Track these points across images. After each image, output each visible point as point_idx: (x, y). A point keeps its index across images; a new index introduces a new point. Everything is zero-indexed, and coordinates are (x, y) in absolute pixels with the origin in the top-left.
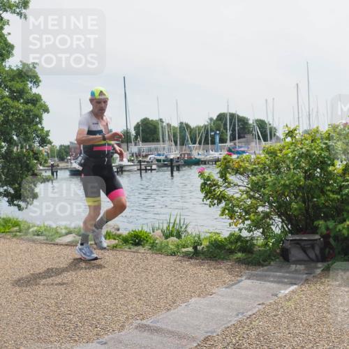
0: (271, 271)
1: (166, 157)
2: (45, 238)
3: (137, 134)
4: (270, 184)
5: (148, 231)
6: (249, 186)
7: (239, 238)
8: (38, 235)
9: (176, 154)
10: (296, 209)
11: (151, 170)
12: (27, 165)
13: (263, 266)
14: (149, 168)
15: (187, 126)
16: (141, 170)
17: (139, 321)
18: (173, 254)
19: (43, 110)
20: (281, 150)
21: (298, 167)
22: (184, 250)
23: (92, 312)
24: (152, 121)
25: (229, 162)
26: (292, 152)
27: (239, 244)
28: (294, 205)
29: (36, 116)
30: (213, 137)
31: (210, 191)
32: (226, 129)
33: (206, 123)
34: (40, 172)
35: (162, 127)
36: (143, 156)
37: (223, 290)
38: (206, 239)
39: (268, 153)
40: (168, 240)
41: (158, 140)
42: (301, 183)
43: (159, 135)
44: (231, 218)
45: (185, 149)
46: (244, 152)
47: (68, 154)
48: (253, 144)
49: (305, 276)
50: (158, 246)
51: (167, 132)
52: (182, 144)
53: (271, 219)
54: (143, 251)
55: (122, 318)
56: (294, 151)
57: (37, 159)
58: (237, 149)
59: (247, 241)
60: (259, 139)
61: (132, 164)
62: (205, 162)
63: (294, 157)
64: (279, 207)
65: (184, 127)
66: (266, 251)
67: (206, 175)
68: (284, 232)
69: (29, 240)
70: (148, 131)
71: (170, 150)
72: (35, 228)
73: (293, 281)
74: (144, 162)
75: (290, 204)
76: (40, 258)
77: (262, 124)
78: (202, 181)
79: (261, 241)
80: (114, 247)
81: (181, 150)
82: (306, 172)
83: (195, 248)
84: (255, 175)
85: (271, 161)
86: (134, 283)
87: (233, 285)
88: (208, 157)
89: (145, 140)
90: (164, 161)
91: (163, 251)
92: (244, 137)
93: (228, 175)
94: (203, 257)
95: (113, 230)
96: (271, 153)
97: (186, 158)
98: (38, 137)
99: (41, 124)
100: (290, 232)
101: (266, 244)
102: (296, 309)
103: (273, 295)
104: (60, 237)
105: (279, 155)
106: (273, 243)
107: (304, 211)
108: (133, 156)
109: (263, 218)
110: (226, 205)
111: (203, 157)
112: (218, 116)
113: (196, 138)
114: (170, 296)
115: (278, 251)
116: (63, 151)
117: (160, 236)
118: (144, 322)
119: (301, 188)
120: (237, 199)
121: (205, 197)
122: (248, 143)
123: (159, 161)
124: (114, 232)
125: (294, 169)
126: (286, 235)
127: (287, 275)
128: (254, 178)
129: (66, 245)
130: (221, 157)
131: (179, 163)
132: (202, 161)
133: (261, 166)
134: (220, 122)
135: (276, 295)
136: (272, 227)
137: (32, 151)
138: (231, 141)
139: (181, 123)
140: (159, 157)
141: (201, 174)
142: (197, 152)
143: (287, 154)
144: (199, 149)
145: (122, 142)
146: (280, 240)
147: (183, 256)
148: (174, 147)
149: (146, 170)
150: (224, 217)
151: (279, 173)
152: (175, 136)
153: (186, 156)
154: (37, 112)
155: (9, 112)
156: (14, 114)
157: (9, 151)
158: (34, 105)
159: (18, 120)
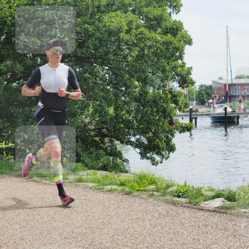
2: (187, 200)
8: (179, 196)
12: (164, 111)
19: (185, 41)
29: (177, 49)
47: (209, 95)
69: (168, 202)
72: (175, 188)
76: (183, 225)
98: (178, 75)
99: (182, 60)
104: (205, 201)
116: (204, 92)
129: (214, 211)
137: (171, 92)
154: (177, 44)
155: (146, 45)
156: (150, 47)
157: (144, 93)
158: (174, 35)
159: (155, 54)
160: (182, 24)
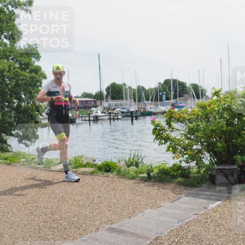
0: (203, 191)
1: (128, 110)
2: (44, 166)
3: (108, 93)
4: (202, 129)
5: (116, 162)
6: (187, 130)
7: (180, 167)
8: (39, 164)
9: (135, 108)
10: (220, 148)
11: (118, 119)
12: (31, 116)
13: (196, 187)
14: (116, 118)
15: (143, 88)
16: (110, 119)
17: (109, 225)
18: (133, 178)
19: (43, 77)
20: (210, 106)
21: (222, 117)
22: (141, 175)
23: (76, 219)
24: (118, 85)
25: (172, 113)
26: (217, 107)
27: (180, 171)
28: (219, 144)
29: (38, 81)
30: (161, 97)
31: (159, 134)
32: (170, 91)
33: (156, 86)
34: (40, 120)
35: (125, 89)
36: (112, 110)
37: (168, 204)
38: (156, 167)
39: (200, 107)
40: (130, 168)
41: (122, 98)
42: (224, 129)
43: (123, 94)
44: (174, 153)
45: (141, 105)
46: (183, 107)
48: (189, 101)
49: (227, 195)
50: (123, 173)
51: (128, 93)
52: (139, 101)
53: (203, 154)
54: (112, 176)
55: (98, 223)
56: (219, 106)
57: (38, 111)
58: (178, 104)
59: (185, 170)
60: (194, 97)
61: (104, 115)
62: (155, 114)
63: (219, 111)
64: (208, 146)
65: (141, 89)
66: (199, 177)
67: (157, 122)
68: (211, 163)
69: (33, 168)
70: (116, 92)
71: (130, 105)
73: (218, 198)
74: (113, 113)
75: (216, 144)
77: (195, 87)
78: (154, 127)
79: (195, 170)
80: (92, 173)
81: (139, 105)
82: (227, 121)
83: (149, 174)
84: (191, 123)
85: (203, 113)
86: (106, 198)
87: (175, 200)
88: (158, 110)
89: (113, 98)
90: (127, 113)
91: (126, 176)
92: (183, 96)
93: (172, 123)
94: (154, 181)
95: (91, 161)
96: (203, 107)
97: (142, 111)
100: (216, 163)
101: (199, 172)
102: (220, 218)
103: (204, 208)
104: (54, 166)
105: (208, 108)
106: (204, 171)
107: (226, 149)
108: (105, 109)
109: (197, 153)
110: (170, 144)
111: (154, 110)
112: (165, 82)
113: (149, 96)
114: (131, 208)
115: (207, 177)
117: (124, 166)
118: (113, 226)
119: (223, 132)
120: (178, 140)
121: (156, 138)
122: (186, 100)
123: (123, 113)
124: (92, 162)
125: (219, 119)
126: (213, 165)
127: (214, 194)
128: (190, 125)
129: (59, 171)
130: (167, 110)
131: (137, 114)
132: (153, 113)
133: (196, 116)
134: (166, 86)
135: (206, 208)
136: (203, 159)
137: (35, 105)
138: (173, 99)
139: (139, 86)
140: (123, 110)
141: (153, 122)
142: (150, 107)
143: (214, 108)
144: (151, 104)
145: (97, 99)
146: (208, 169)
147: (140, 180)
148: (133, 103)
149: (114, 119)
150: (169, 152)
151: (208, 121)
152: (134, 95)
153: (142, 109)
154: (38, 78)
155: (19, 79)
156: (22, 80)
157: (19, 106)
158: (36, 73)
159: (25, 84)
160: (41, 68)
